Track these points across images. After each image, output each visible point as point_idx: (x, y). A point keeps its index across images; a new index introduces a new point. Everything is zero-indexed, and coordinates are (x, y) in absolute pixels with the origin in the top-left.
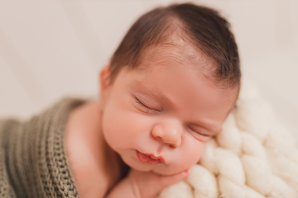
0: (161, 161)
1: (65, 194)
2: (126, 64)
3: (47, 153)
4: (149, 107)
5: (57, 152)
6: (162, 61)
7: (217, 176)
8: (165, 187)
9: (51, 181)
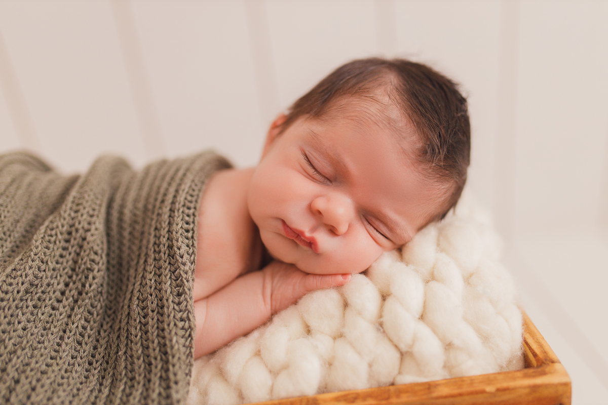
0: (313, 246)
1: (180, 254)
2: (308, 113)
3: (173, 203)
4: (319, 170)
5: (188, 204)
6: (353, 114)
7: (384, 297)
8: (310, 290)
9: (167, 236)
